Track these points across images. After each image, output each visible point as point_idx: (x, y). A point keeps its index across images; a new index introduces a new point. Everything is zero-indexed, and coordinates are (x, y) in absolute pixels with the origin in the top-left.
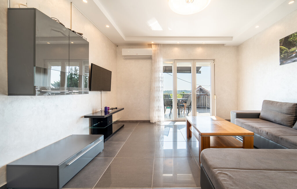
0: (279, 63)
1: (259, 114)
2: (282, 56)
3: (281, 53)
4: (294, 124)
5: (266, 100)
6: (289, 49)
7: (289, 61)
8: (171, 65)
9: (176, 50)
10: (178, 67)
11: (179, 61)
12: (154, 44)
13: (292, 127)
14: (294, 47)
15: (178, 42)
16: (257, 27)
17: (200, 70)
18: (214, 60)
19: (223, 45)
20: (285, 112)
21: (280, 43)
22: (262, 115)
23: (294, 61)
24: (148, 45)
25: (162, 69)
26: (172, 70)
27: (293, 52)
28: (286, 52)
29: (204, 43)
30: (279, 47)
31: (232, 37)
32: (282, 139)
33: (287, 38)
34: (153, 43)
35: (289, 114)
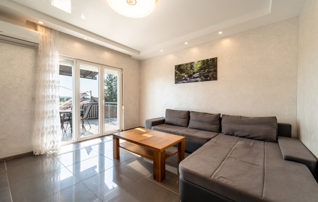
0: (175, 83)
1: (164, 120)
2: (177, 77)
3: (176, 76)
4: (188, 125)
5: (168, 109)
6: (181, 73)
7: (181, 82)
8: (69, 65)
9: (77, 46)
10: (81, 70)
11: (82, 61)
12: (41, 26)
13: (187, 127)
14: (184, 73)
15: (86, 38)
16: (162, 51)
17: (96, 76)
18: (122, 69)
19: (130, 56)
20: (183, 117)
21: (175, 68)
22: (167, 120)
23: (184, 83)
24: (26, 23)
25: (57, 69)
26: (71, 73)
27: (183, 76)
28: (179, 75)
29: (115, 49)
30: (174, 71)
31: (139, 52)
32: (193, 137)
33: (180, 66)
34: (41, 23)
35: (185, 119)
